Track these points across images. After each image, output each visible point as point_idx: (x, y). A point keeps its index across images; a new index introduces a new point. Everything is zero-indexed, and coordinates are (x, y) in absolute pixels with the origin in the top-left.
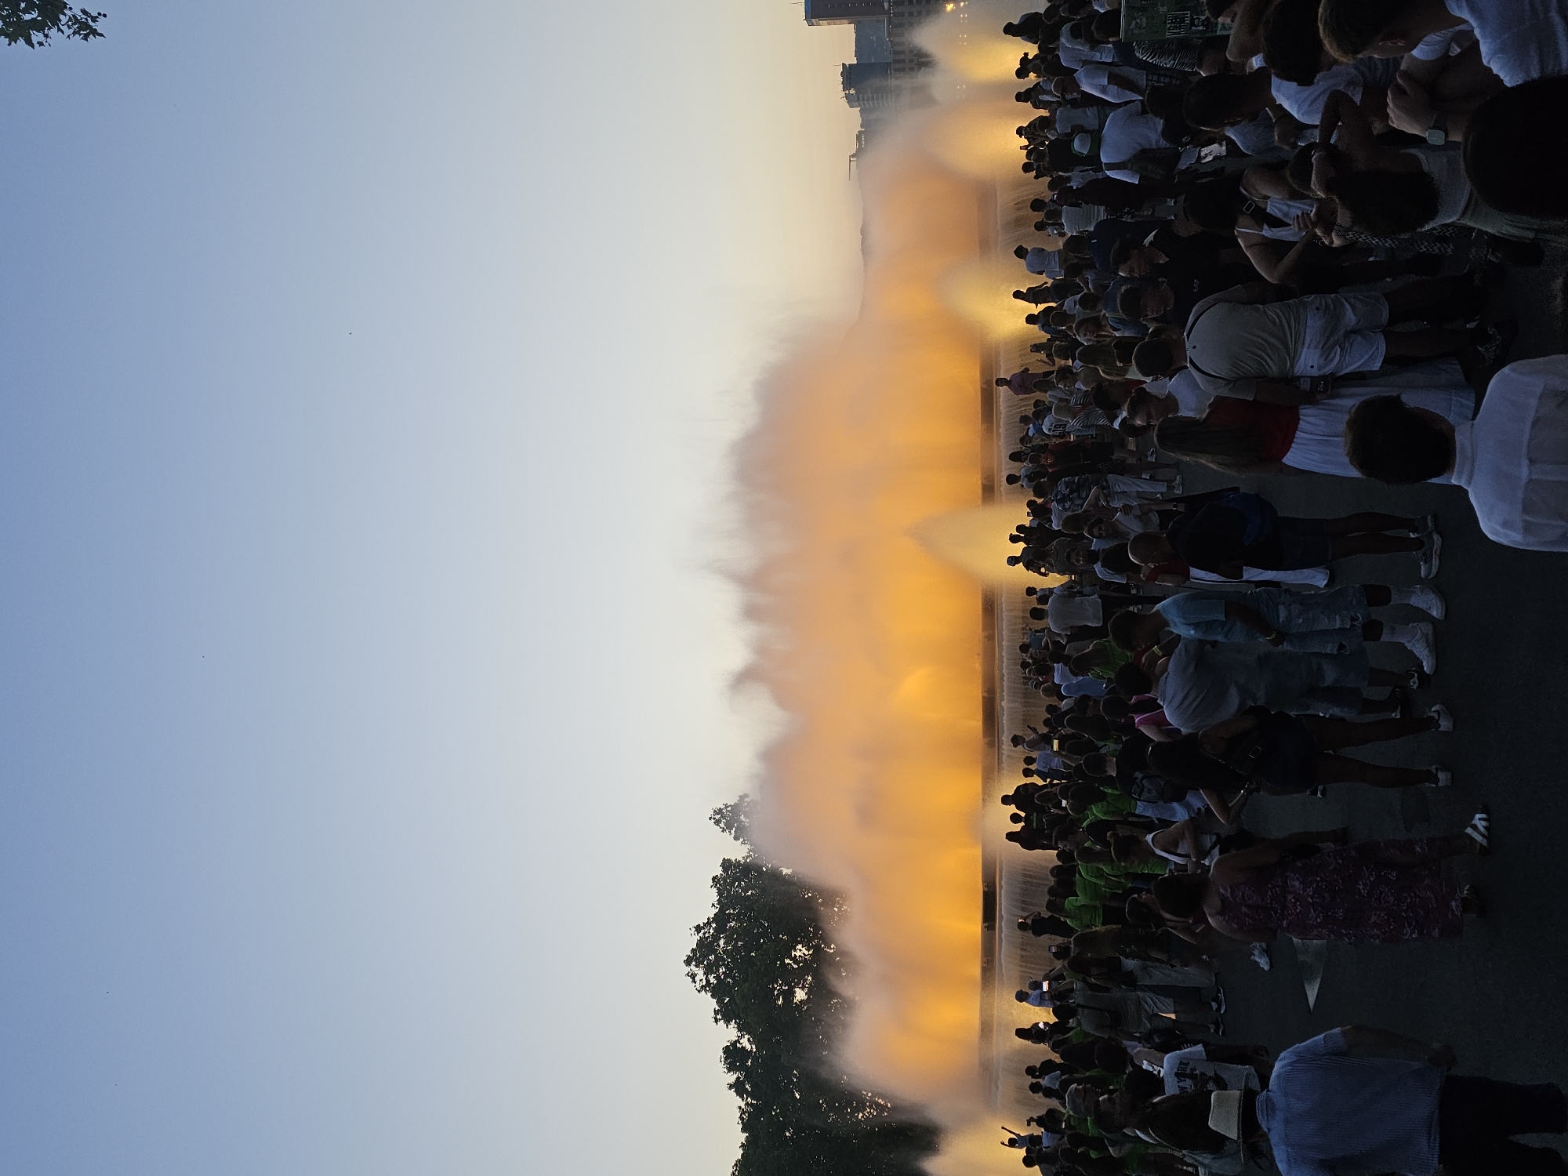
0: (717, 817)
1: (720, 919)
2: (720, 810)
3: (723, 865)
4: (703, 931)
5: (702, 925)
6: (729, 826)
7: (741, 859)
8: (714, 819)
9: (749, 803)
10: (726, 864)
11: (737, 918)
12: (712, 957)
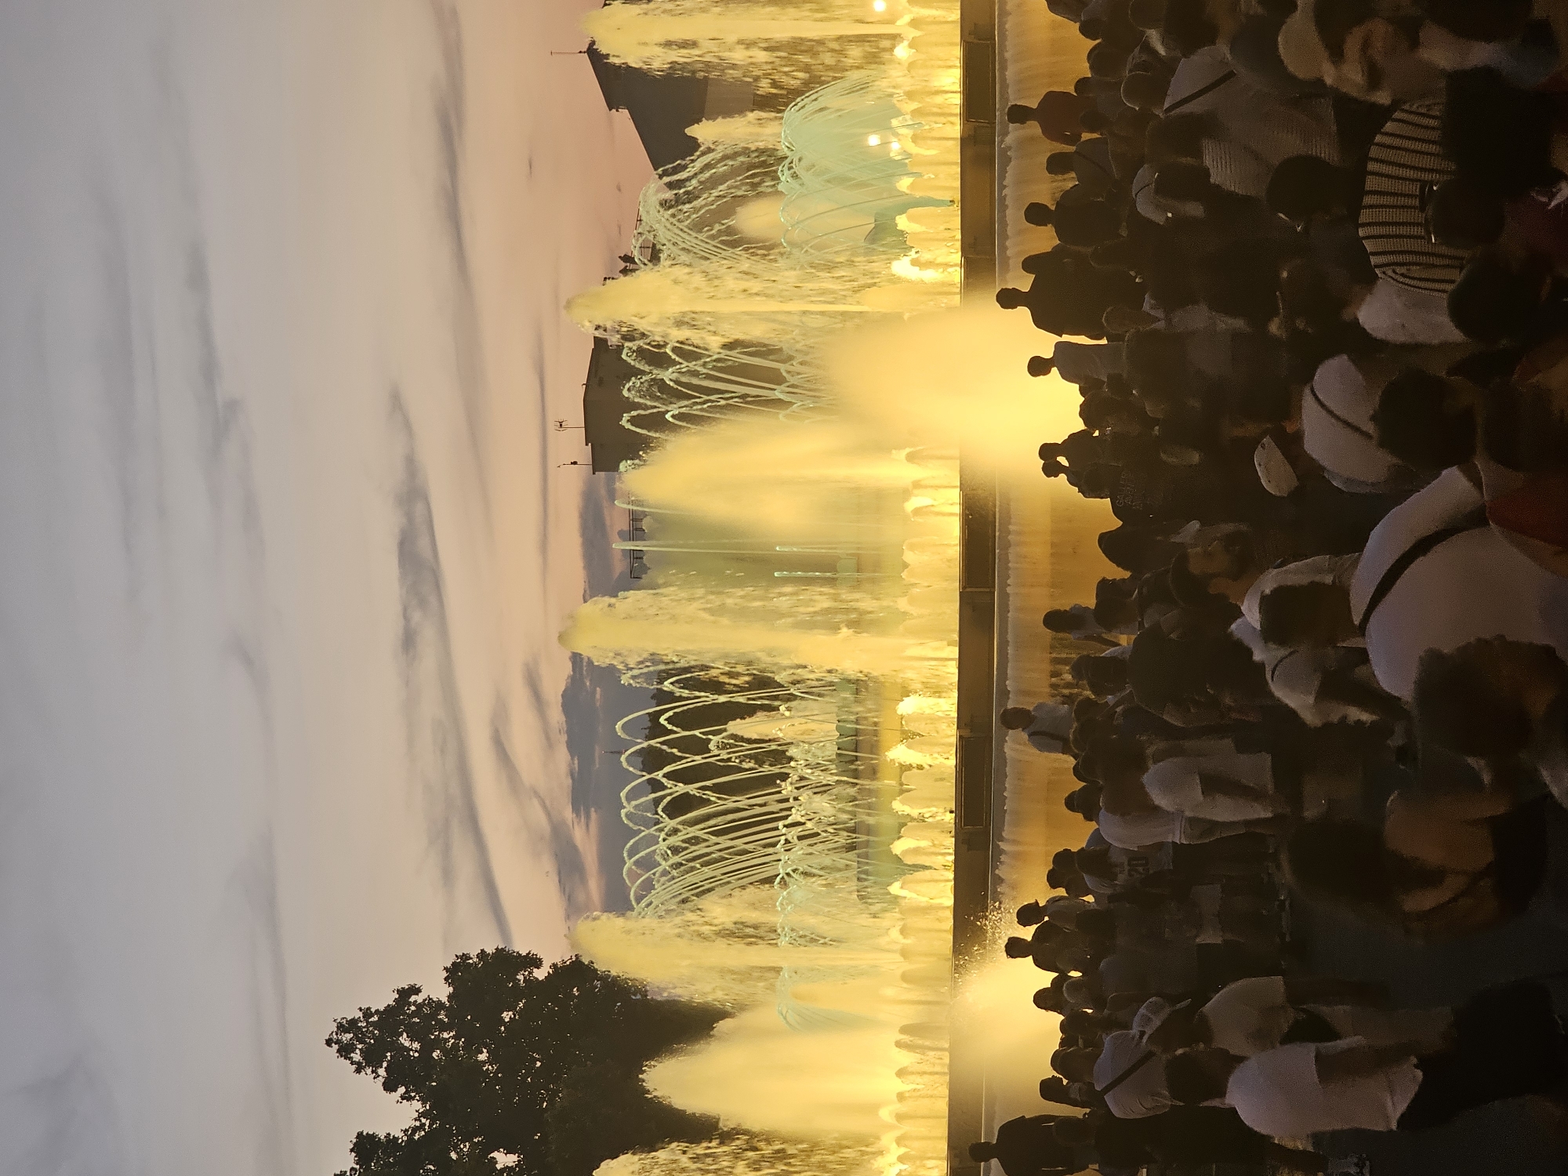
0: (346, 1038)
2: (353, 1022)
3: (357, 1148)
6: (371, 1059)
7: (398, 1134)
8: (339, 1042)
10: (365, 1146)
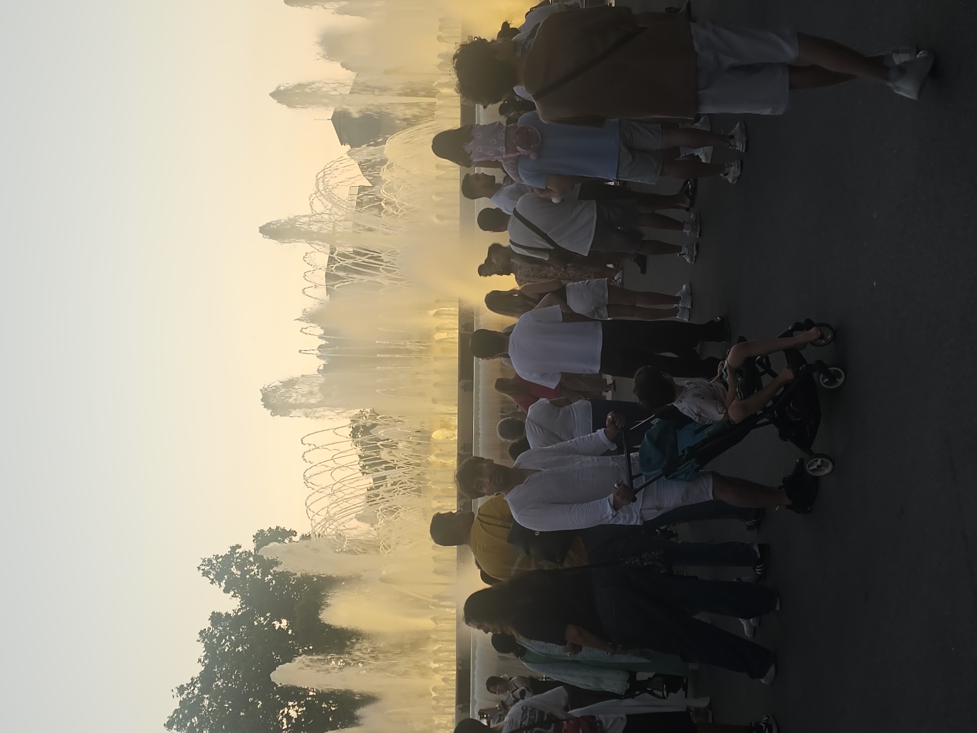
0: (207, 568)
1: (206, 678)
2: (210, 561)
3: (212, 618)
4: (186, 692)
5: (185, 686)
6: (219, 578)
7: (231, 612)
8: (202, 570)
9: (241, 554)
10: (216, 618)
11: (225, 676)
12: (195, 720)
